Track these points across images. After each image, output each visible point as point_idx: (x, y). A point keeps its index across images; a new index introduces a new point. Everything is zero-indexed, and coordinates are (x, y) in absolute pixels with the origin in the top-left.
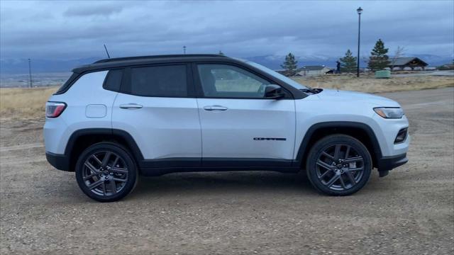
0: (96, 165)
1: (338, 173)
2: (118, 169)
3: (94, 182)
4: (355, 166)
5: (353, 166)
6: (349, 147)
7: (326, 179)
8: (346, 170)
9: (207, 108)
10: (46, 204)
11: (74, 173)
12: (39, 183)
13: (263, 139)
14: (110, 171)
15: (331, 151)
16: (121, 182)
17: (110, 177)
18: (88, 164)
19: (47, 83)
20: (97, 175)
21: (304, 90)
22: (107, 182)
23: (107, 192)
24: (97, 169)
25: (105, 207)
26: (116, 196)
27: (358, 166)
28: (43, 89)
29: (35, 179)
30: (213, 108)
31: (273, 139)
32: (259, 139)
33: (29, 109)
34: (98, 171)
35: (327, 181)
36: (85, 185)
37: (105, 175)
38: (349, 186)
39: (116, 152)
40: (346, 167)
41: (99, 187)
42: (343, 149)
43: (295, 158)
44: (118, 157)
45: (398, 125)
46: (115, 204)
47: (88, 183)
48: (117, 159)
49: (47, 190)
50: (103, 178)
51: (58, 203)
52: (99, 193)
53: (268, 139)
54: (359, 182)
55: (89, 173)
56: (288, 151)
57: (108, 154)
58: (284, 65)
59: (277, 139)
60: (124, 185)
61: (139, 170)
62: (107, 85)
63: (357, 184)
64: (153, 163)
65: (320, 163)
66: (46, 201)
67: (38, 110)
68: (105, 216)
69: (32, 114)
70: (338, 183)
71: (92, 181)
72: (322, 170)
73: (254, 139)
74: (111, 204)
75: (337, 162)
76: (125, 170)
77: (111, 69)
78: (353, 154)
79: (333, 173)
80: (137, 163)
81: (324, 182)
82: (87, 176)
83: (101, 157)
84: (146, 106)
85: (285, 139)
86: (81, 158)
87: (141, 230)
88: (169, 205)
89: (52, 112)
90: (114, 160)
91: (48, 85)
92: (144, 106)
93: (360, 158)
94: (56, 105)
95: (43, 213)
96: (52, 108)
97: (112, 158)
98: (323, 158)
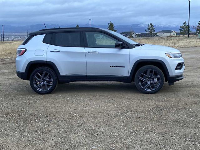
0: (39, 77)
1: (149, 83)
2: (48, 79)
3: (38, 85)
4: (157, 80)
5: (156, 80)
6: (154, 71)
7: (143, 85)
8: (152, 81)
9: (89, 52)
10: (16, 94)
11: (29, 81)
12: (12, 87)
13: (114, 67)
14: (45, 80)
15: (146, 73)
16: (50, 85)
17: (45, 83)
18: (35, 77)
19: (12, 39)
20: (39, 82)
21: (134, 45)
22: (44, 85)
23: (43, 90)
24: (39, 79)
25: (42, 96)
26: (48, 92)
27: (158, 80)
28: (10, 43)
29: (10, 85)
30: (92, 52)
31: (119, 67)
32: (112, 67)
33: (4, 53)
34: (40, 80)
35: (144, 86)
36: (34, 86)
37: (43, 82)
38: (154, 89)
39: (48, 71)
40: (152, 80)
41: (40, 88)
42: (151, 72)
43: (129, 76)
44: (49, 74)
45: (177, 61)
46: (47, 95)
47: (35, 85)
48: (48, 75)
49: (16, 89)
50: (42, 83)
51: (22, 94)
52: (40, 90)
53: (117, 67)
54: (158, 87)
55: (36, 81)
56: (126, 72)
57: (45, 72)
58: (147, 30)
59: (121, 67)
60: (51, 87)
61: (58, 80)
62: (45, 41)
63: (157, 88)
64: (64, 77)
65: (141, 78)
66: (16, 93)
67: (9, 53)
68: (42, 99)
69: (6, 56)
70: (149, 87)
71: (37, 85)
72: (142, 81)
73: (111, 67)
74: (45, 95)
75: (149, 78)
76: (52, 80)
77: (46, 34)
78: (156, 74)
79: (146, 83)
80: (57, 76)
81: (142, 87)
82: (35, 82)
83: (41, 74)
84: (62, 51)
85: (124, 67)
86: (32, 74)
87: (58, 104)
88: (71, 96)
89: (20, 53)
90: (47, 76)
91: (12, 40)
92: (61, 51)
93: (159, 76)
94: (22, 50)
95: (15, 98)
96: (20, 51)
97: (46, 74)
98: (142, 76)
